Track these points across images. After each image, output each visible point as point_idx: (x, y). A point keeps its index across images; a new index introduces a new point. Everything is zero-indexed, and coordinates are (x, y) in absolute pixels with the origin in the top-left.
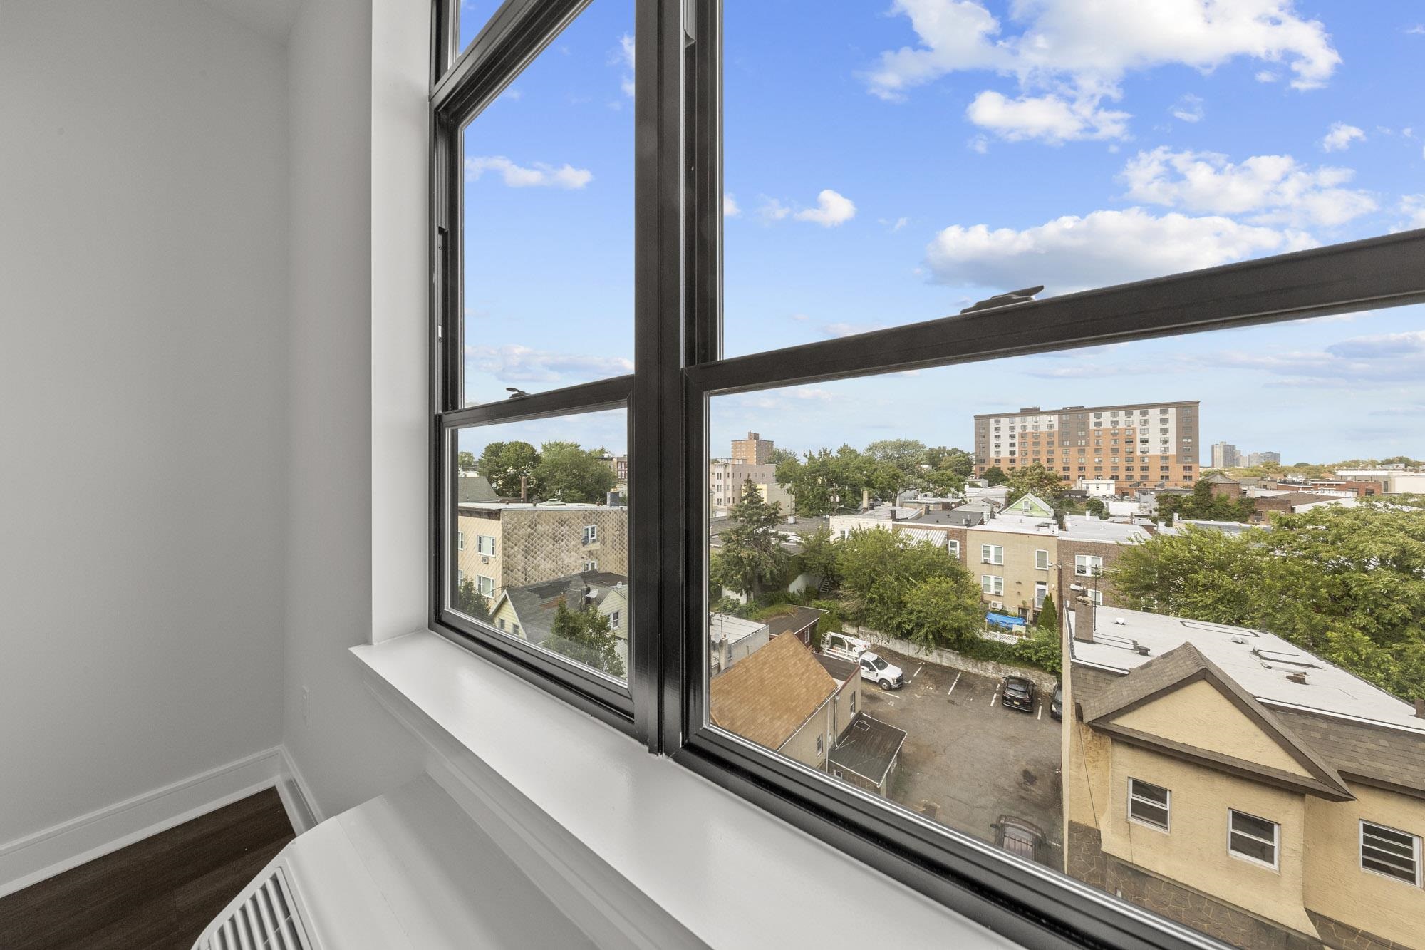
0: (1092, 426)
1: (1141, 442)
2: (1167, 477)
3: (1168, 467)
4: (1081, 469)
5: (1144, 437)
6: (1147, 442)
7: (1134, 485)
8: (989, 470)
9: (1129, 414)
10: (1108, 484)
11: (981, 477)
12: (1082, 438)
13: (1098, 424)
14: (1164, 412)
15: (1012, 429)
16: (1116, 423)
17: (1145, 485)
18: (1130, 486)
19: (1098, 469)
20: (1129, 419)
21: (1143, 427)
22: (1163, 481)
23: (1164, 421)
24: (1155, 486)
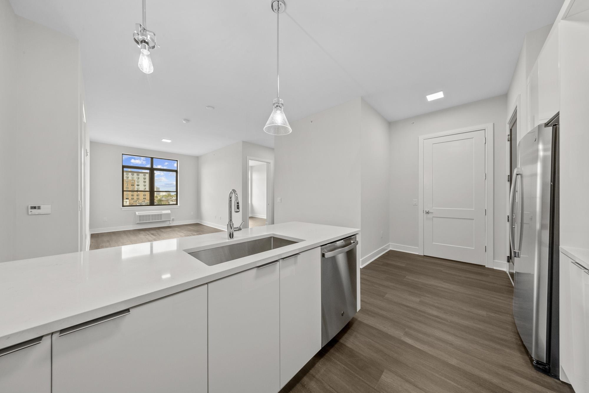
1: (137, 185)
2: (145, 198)
3: (146, 195)
5: (138, 184)
6: (139, 185)
7: (135, 201)
9: (133, 175)
14: (145, 175)
17: (139, 201)
18: (134, 202)
20: (133, 176)
21: (138, 180)
22: (144, 200)
23: (145, 179)
24: (142, 202)
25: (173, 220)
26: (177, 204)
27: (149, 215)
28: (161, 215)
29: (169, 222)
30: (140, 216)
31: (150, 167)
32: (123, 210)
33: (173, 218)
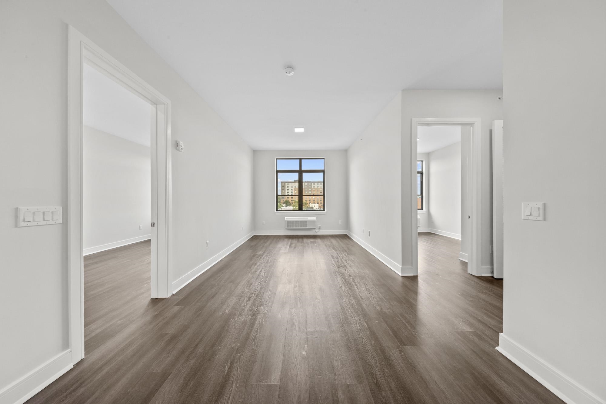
0: (313, 187)
4: (310, 200)
8: (286, 201)
10: (317, 205)
11: (283, 203)
12: (310, 191)
13: (314, 187)
15: (292, 187)
16: (318, 187)
19: (314, 200)
25: (320, 228)
26: (324, 210)
27: (296, 221)
28: (306, 221)
29: (314, 231)
30: (288, 222)
31: (299, 169)
32: (276, 214)
33: (320, 226)
